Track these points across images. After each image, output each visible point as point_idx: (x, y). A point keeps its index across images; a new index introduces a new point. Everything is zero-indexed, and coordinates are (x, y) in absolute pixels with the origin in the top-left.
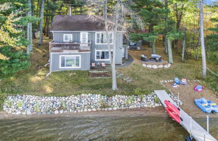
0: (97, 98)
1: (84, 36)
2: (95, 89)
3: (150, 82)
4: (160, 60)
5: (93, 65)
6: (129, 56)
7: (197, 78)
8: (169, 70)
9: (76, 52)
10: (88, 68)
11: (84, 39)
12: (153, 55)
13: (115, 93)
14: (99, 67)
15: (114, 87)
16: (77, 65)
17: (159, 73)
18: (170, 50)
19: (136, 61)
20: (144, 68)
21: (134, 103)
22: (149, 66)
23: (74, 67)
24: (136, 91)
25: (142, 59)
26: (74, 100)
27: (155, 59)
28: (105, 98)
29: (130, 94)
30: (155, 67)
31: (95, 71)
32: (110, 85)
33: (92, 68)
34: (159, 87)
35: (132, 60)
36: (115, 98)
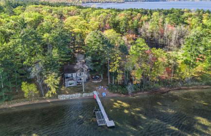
0: (80, 94)
1: (74, 75)
2: (79, 92)
9: (73, 81)
10: (76, 85)
12: (97, 76)
14: (79, 84)
15: (84, 91)
17: (96, 84)
19: (91, 80)
21: (88, 95)
23: (72, 85)
24: (89, 91)
26: (74, 95)
27: (97, 78)
30: (96, 82)
32: (82, 90)
34: (95, 90)
36: (84, 94)
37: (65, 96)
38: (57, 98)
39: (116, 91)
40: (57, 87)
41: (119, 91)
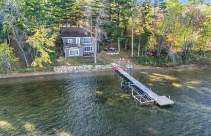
0: (90, 66)
1: (78, 39)
2: (88, 63)
3: (109, 60)
4: (114, 50)
5: (84, 54)
6: (99, 49)
7: (129, 58)
8: (118, 55)
9: (77, 48)
10: (82, 55)
11: (78, 40)
12: (111, 48)
13: (96, 64)
14: (87, 55)
15: (95, 62)
16: (77, 53)
17: (113, 57)
18: (119, 45)
19: (103, 51)
20: (107, 55)
21: (104, 67)
22: (109, 54)
23: (76, 55)
24: (104, 63)
25: (106, 50)
26: (80, 67)
27: (112, 50)
28: (92, 66)
29: (102, 64)
30: (112, 54)
31: (85, 57)
32: (94, 62)
33: (84, 55)
34: (113, 62)
35: (101, 51)
36: (96, 66)
37: (65, 67)
38: (52, 70)
39: (147, 63)
40: (50, 51)
41: (151, 63)
